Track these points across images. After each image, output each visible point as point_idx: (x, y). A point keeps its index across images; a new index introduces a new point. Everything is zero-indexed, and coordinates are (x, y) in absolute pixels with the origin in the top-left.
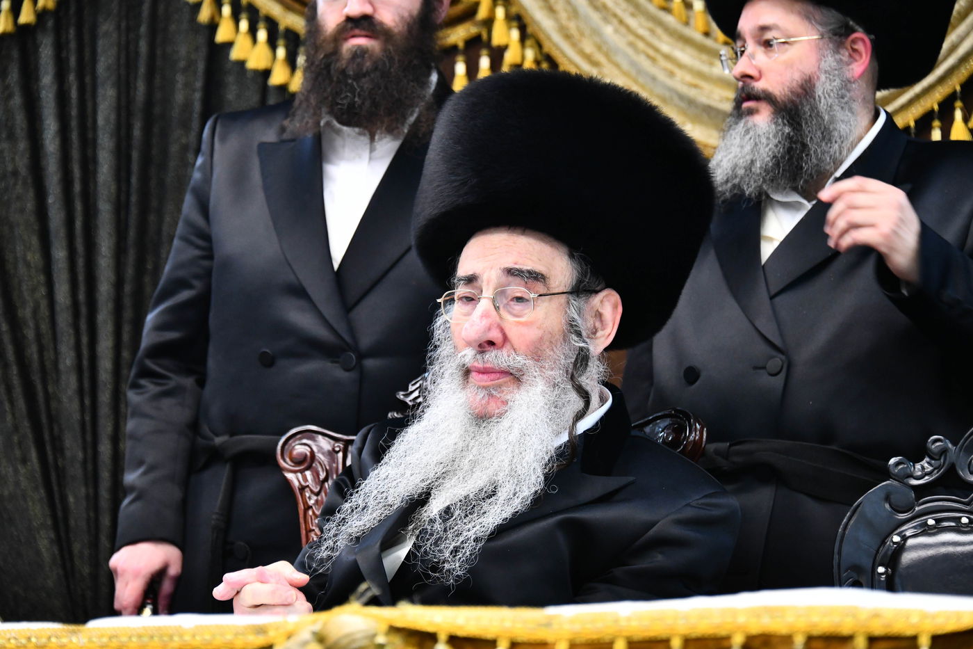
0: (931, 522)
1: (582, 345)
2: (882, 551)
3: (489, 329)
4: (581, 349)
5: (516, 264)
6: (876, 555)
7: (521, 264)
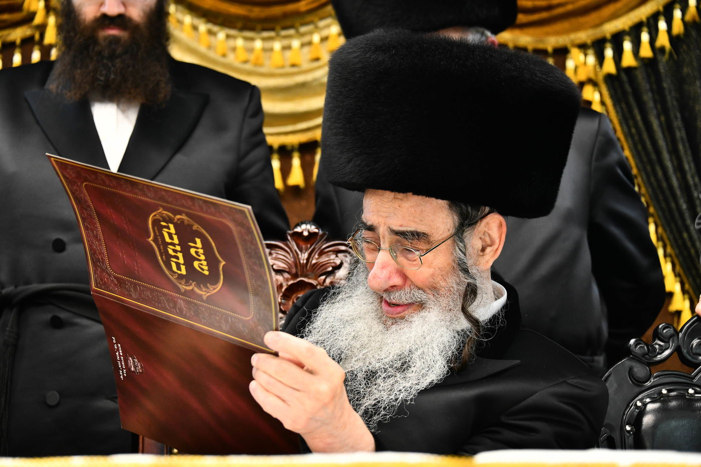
0: (664, 391)
1: (470, 281)
2: (629, 412)
3: (389, 278)
4: (469, 284)
5: (401, 226)
6: (623, 416)
7: (405, 226)
